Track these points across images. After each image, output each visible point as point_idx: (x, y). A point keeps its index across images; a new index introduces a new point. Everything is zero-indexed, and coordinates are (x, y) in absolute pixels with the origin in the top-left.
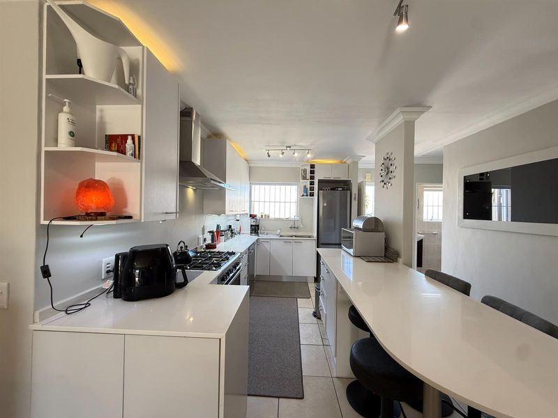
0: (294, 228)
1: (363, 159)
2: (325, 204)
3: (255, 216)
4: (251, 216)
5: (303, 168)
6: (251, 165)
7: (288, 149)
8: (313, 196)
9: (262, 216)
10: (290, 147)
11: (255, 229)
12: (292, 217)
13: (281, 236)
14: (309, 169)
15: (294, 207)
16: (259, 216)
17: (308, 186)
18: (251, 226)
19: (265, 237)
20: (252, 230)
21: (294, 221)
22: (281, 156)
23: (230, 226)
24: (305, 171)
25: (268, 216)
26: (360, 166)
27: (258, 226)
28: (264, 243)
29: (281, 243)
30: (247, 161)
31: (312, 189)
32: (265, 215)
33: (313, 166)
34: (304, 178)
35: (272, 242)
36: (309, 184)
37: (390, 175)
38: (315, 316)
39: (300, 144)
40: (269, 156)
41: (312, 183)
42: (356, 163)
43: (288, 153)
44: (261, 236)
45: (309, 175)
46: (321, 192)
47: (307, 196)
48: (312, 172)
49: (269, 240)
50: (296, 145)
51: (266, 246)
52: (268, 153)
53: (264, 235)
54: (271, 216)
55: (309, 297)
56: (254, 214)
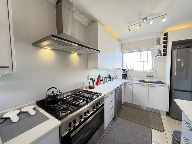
0: (150, 77)
2: (179, 60)
3: (125, 70)
4: (123, 69)
5: (157, 37)
6: (122, 43)
7: (144, 20)
8: (166, 55)
9: (129, 70)
10: (145, 19)
11: (124, 76)
12: (149, 70)
13: (140, 82)
14: (162, 37)
15: (150, 64)
16: (127, 69)
17: (162, 48)
18: (122, 75)
20: (123, 77)
21: (150, 72)
22: (138, 27)
23: (109, 75)
25: (133, 70)
27: (126, 75)
28: (128, 85)
29: (140, 86)
30: (119, 40)
31: (165, 50)
32: (131, 69)
33: (166, 34)
34: (158, 44)
35: (134, 85)
40: (130, 31)
41: (165, 46)
43: (144, 24)
44: (127, 81)
45: (162, 41)
47: (161, 55)
48: (165, 38)
49: (132, 84)
50: (151, 15)
51: (130, 87)
52: (129, 29)
53: (129, 81)
54: (134, 70)
55: (163, 131)
56: (124, 68)
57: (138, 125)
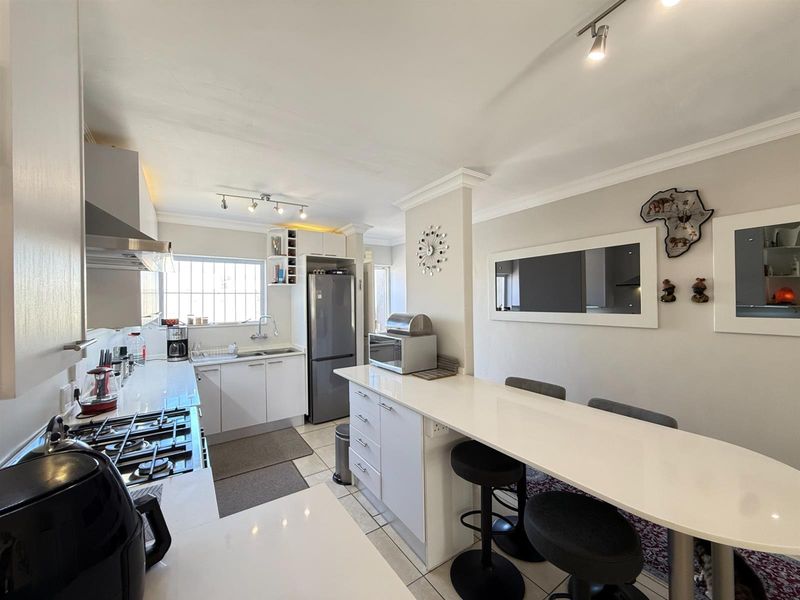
0: (259, 337)
1: (370, 230)
2: (320, 297)
3: (175, 322)
4: (165, 321)
5: (274, 235)
6: (161, 219)
7: (265, 197)
8: (295, 282)
9: (191, 322)
10: (268, 195)
11: (179, 349)
12: (255, 318)
13: (239, 356)
14: (285, 237)
16: (184, 320)
17: (286, 267)
18: (170, 343)
19: (208, 361)
20: (171, 351)
21: (260, 326)
22: (251, 209)
23: (123, 349)
24: (278, 240)
25: (205, 321)
26: (366, 241)
27: (186, 341)
28: (206, 374)
29: (245, 368)
30: (156, 210)
31: (292, 271)
32: (198, 320)
33: (291, 234)
34: (277, 253)
35: (224, 369)
36: (286, 261)
37: (437, 256)
38: (339, 482)
39: (292, 194)
40: (225, 208)
41: (293, 262)
42: (360, 236)
44: (197, 361)
45: (286, 248)
46: (312, 277)
47: (284, 282)
48: (291, 244)
49: (218, 367)
50: (281, 195)
51: (211, 378)
52: (224, 201)
53: (204, 359)
54: (210, 321)
55: (311, 452)
56: (169, 316)
57: (262, 472)
